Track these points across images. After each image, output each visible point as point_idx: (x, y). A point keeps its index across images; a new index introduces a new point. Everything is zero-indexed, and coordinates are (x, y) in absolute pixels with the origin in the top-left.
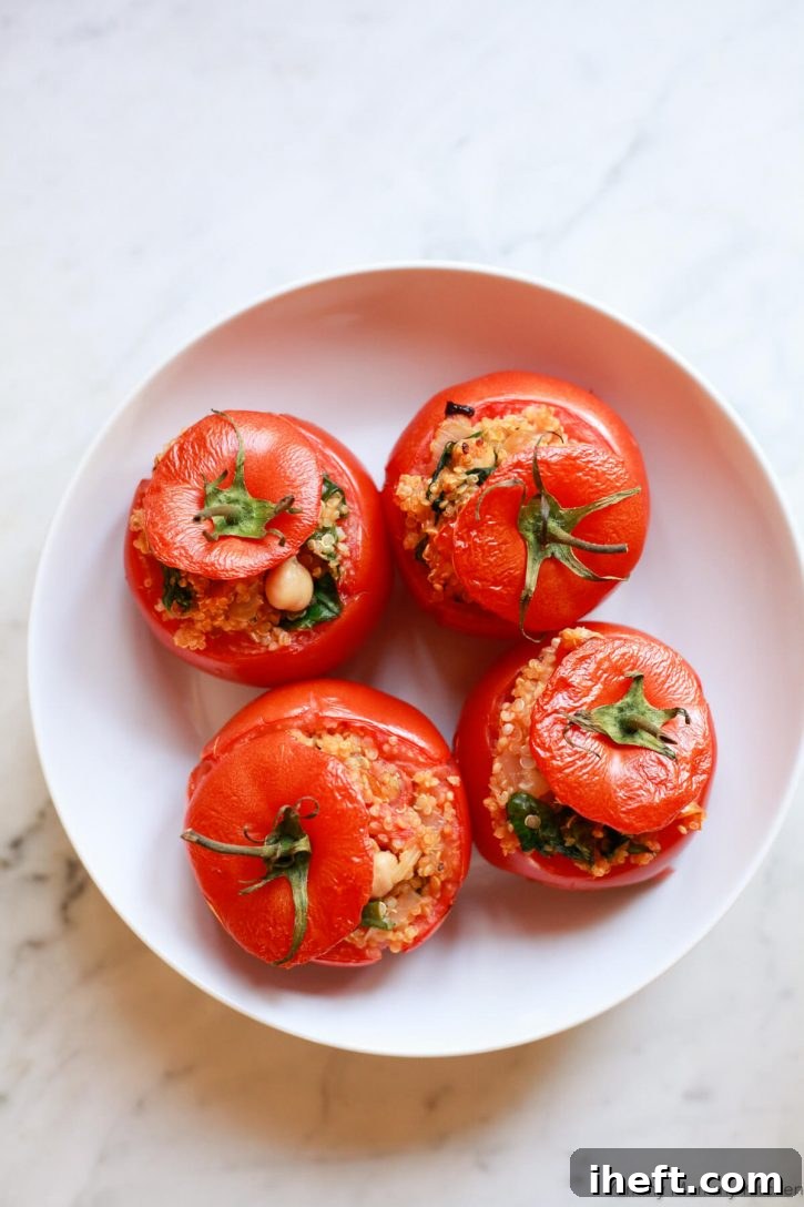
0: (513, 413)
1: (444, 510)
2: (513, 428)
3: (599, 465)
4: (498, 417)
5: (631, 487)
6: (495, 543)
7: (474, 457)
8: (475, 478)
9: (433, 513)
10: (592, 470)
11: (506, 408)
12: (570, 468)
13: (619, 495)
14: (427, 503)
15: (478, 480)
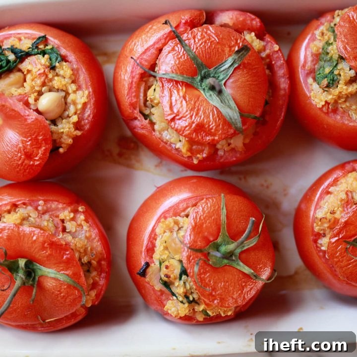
0: (156, 240)
1: (194, 298)
2: (164, 244)
3: (204, 214)
4: (155, 248)
5: (220, 200)
6: (223, 284)
7: (173, 273)
8: (184, 277)
9: (193, 303)
10: (204, 218)
11: (151, 242)
12: (199, 230)
13: (223, 208)
14: (187, 305)
15: (186, 276)
